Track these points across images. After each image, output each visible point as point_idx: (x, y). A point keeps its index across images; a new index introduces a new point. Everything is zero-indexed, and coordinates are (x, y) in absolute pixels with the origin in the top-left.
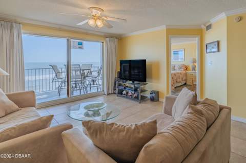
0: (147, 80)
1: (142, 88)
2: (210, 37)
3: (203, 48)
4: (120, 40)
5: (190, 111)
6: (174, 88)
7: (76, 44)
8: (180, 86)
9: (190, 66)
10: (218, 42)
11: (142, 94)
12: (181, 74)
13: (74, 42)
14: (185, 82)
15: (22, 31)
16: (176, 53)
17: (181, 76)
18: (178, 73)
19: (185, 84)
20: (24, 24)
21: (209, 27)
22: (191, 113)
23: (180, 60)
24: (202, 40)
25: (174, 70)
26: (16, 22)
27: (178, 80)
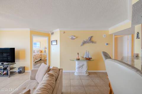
0: (15, 61)
1: (11, 67)
2: (53, 38)
3: (50, 43)
5: (48, 76)
6: (34, 63)
8: (38, 61)
9: (43, 50)
10: (56, 41)
11: (11, 71)
12: (38, 55)
14: (40, 59)
16: (35, 44)
17: (38, 56)
18: (37, 54)
19: (41, 60)
21: (52, 33)
22: (48, 77)
23: (37, 48)
24: (49, 39)
25: (34, 53)
27: (37, 58)
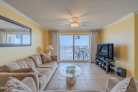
4: (99, 32)
7: (77, 37)
13: (76, 36)
15: (59, 34)
20: (60, 32)
26: (58, 32)
